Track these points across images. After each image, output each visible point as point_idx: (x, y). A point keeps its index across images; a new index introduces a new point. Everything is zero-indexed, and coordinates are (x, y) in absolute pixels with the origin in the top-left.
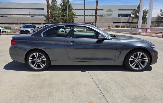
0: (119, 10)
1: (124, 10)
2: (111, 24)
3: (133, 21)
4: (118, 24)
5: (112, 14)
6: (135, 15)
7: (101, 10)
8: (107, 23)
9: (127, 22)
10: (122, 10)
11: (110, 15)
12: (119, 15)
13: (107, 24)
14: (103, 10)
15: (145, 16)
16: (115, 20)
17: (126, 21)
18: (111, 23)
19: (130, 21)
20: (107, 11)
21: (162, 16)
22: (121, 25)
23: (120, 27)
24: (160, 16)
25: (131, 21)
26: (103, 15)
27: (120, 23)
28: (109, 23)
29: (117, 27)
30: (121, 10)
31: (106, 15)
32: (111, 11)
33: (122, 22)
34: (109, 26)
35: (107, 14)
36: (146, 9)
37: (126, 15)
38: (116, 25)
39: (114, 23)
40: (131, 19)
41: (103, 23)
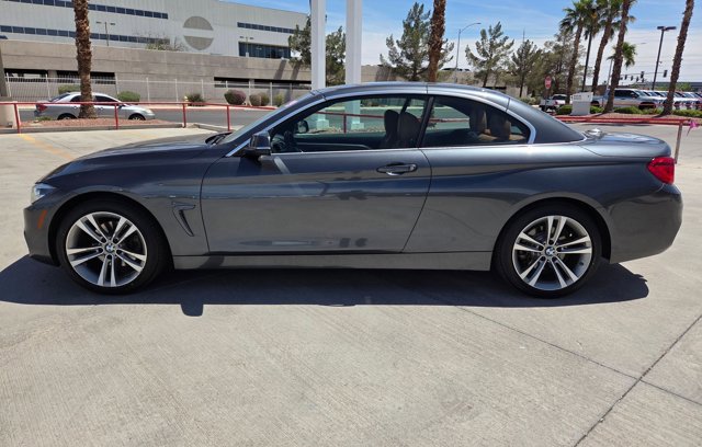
0: (240, 25)
1: (261, 28)
2: (206, 87)
3: (298, 79)
4: (238, 89)
5: (211, 40)
6: (304, 51)
7: (157, 15)
8: (186, 78)
9: (274, 82)
10: (255, 27)
11: (205, 43)
12: (244, 48)
13: (183, 87)
14: (165, 16)
15: (339, 60)
16: (223, 65)
17: (271, 77)
18: (202, 82)
19: (287, 76)
20: (187, 25)
21: (393, 62)
22: (250, 91)
23: (247, 101)
24: (390, 62)
25: (289, 78)
26: (167, 41)
27: (247, 80)
28: (195, 80)
29: (234, 99)
30: (248, 26)
31: (184, 41)
32: (204, 24)
33: (257, 81)
34: (197, 91)
35: (187, 38)
36: (340, 31)
37: (273, 52)
38: (227, 90)
39: (216, 79)
40: (289, 68)
41: (161, 76)
